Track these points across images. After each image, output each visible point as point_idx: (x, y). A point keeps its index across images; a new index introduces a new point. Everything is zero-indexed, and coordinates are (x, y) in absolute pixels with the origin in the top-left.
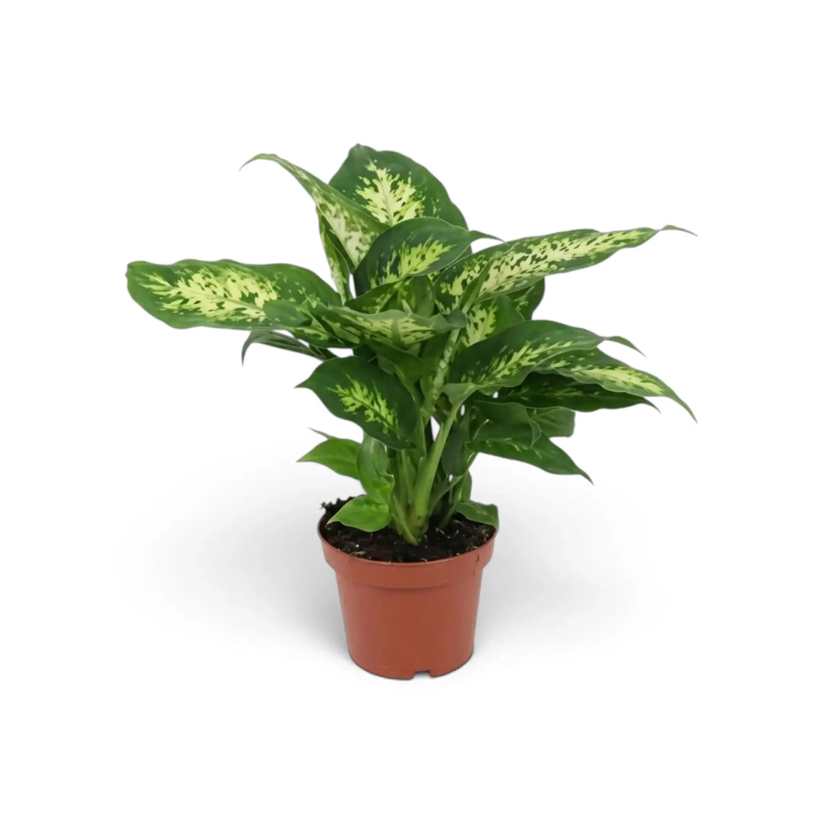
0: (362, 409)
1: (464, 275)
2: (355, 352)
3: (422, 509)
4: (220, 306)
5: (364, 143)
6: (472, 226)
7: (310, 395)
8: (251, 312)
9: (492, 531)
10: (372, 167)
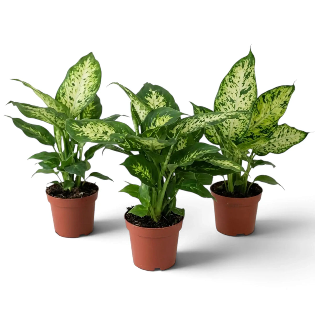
0: (141, 173)
1: (177, 127)
2: (140, 153)
3: (159, 209)
4: (96, 135)
5: (149, 82)
6: (181, 111)
7: (124, 168)
8: (106, 138)
9: (182, 218)
10: (150, 90)
